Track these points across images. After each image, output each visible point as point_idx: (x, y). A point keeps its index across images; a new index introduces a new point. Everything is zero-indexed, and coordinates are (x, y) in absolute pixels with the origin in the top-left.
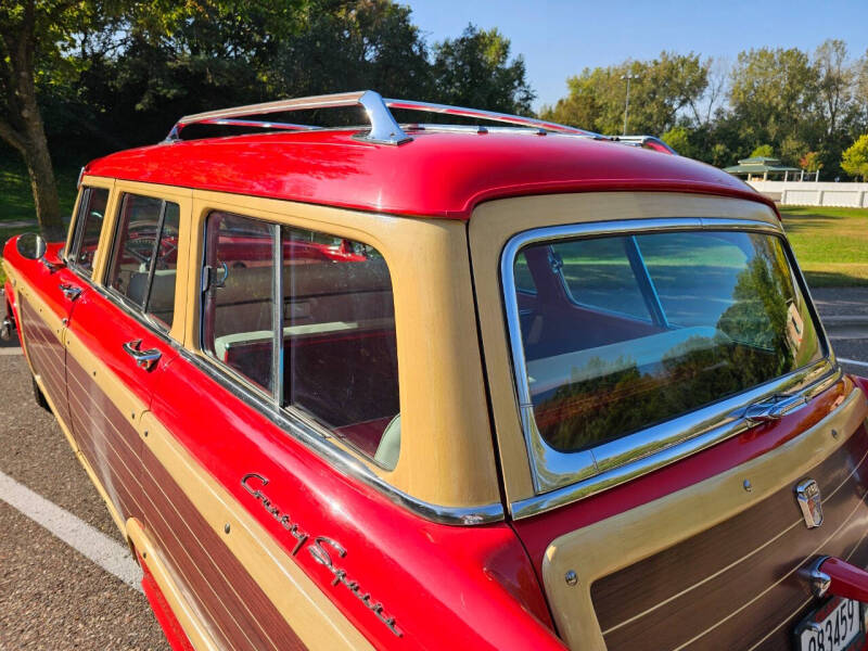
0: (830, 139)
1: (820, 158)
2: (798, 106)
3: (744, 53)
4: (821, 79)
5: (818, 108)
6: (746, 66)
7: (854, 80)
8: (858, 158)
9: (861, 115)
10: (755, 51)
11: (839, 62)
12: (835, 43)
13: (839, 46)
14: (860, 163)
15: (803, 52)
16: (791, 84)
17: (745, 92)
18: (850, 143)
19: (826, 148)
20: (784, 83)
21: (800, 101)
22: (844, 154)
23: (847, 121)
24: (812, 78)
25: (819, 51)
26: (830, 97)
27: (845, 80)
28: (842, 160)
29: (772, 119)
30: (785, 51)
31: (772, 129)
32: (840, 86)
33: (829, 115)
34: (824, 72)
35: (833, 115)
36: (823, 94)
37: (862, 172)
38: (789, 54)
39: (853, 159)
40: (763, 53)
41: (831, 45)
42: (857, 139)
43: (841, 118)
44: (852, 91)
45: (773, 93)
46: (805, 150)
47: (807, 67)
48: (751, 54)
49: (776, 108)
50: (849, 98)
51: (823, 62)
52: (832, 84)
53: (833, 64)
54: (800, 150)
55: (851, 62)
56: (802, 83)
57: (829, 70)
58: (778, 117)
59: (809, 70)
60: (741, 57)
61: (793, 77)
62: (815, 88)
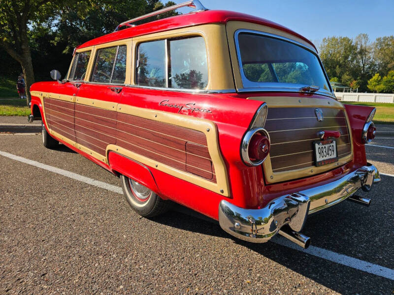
0: (363, 76)
1: (358, 83)
2: (349, 61)
3: (325, 38)
4: (358, 50)
5: (357, 62)
6: (326, 44)
7: (373, 50)
8: (375, 83)
9: (375, 65)
10: (330, 38)
11: (365, 43)
12: (364, 35)
13: (365, 36)
14: (375, 86)
15: (350, 38)
16: (345, 52)
17: (326, 55)
18: (371, 77)
19: (361, 79)
20: (342, 52)
21: (349, 59)
22: (368, 81)
23: (370, 68)
24: (354, 49)
25: (357, 38)
26: (362, 58)
27: (368, 51)
28: (368, 84)
29: (338, 66)
30: (342, 38)
31: (338, 70)
32: (366, 53)
33: (362, 65)
34: (359, 47)
35: (364, 65)
36: (359, 56)
37: (376, 89)
38: (344, 39)
39: (372, 84)
40: (334, 39)
41: (362, 36)
42: (374, 75)
43: (367, 67)
44: (371, 55)
45: (338, 55)
46: (352, 80)
47: (352, 45)
48: (328, 39)
49: (339, 62)
50: (370, 58)
51: (359, 43)
52: (363, 52)
53: (363, 44)
54: (350, 80)
55: (371, 42)
56: (350, 51)
57: (361, 46)
58: (340, 66)
59: (353, 46)
60: (324, 40)
61: (346, 49)
62: (356, 54)
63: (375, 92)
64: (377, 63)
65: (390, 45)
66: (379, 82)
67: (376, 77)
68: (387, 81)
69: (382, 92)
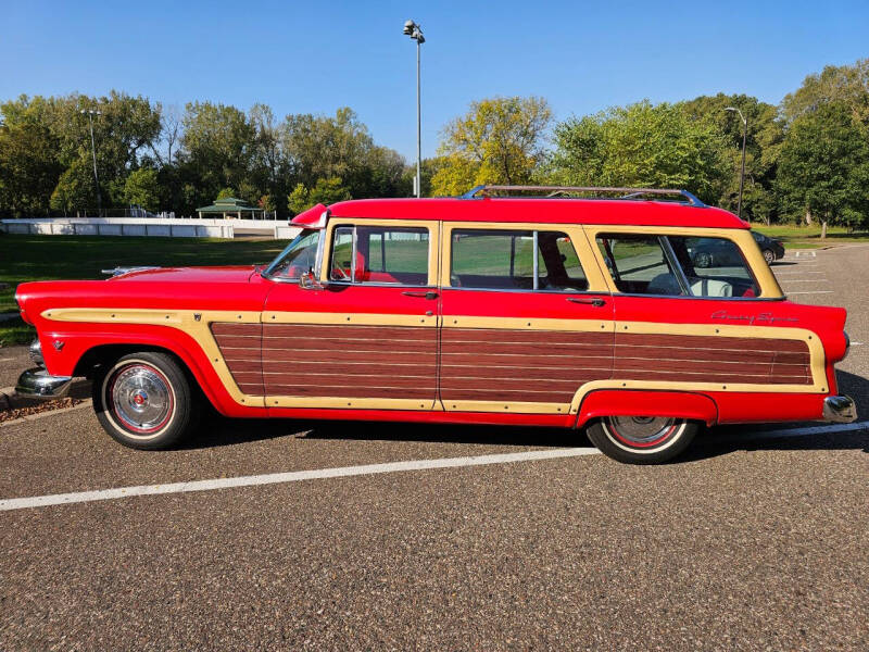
0: (274, 186)
1: (271, 201)
3: (191, 104)
4: (258, 135)
6: (195, 116)
7: (281, 138)
8: (299, 201)
10: (200, 104)
11: (269, 122)
12: (263, 107)
13: (266, 109)
15: (240, 110)
16: (235, 136)
17: (199, 139)
18: (290, 189)
19: (273, 192)
20: (230, 137)
22: (288, 197)
23: (283, 171)
24: (251, 133)
25: (252, 111)
26: (268, 151)
27: (276, 138)
28: (289, 203)
29: (225, 165)
30: (225, 107)
31: (227, 173)
32: (273, 142)
33: (269, 165)
34: (259, 129)
35: (272, 165)
36: (261, 147)
38: (230, 110)
39: (296, 202)
40: (208, 107)
41: (260, 108)
42: (296, 186)
43: (278, 168)
44: (280, 147)
46: (258, 193)
47: (246, 123)
48: (198, 106)
49: (226, 156)
51: (257, 121)
52: (266, 139)
53: (265, 124)
54: (254, 193)
55: (277, 123)
56: (244, 136)
57: (263, 127)
58: (230, 164)
59: (248, 127)
60: (188, 108)
61: (235, 131)
62: (254, 142)
64: (292, 163)
65: (308, 131)
66: (305, 198)
67: (299, 189)
68: (316, 198)
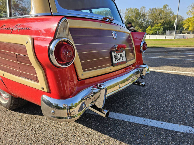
0: (144, 27)
1: (142, 30)
2: (138, 20)
3: (127, 9)
4: (142, 15)
5: (141, 20)
6: (127, 11)
7: (148, 15)
9: (149, 22)
10: (129, 8)
11: (144, 11)
12: (143, 7)
13: (144, 8)
14: (149, 31)
15: (138, 9)
16: (136, 15)
17: (128, 17)
18: (147, 27)
19: (143, 28)
20: (135, 15)
21: (138, 19)
22: (146, 29)
23: (147, 23)
24: (140, 14)
25: (141, 9)
26: (143, 18)
28: (146, 31)
29: (133, 22)
30: (134, 8)
31: (133, 24)
32: (145, 16)
33: (143, 22)
34: (142, 13)
35: (144, 22)
36: (142, 18)
37: (150, 33)
39: (148, 31)
40: (131, 9)
41: (143, 8)
42: (149, 26)
43: (145, 22)
44: (147, 17)
45: (133, 17)
46: (140, 29)
47: (139, 12)
49: (134, 20)
50: (147, 18)
51: (142, 11)
52: (143, 16)
54: (138, 29)
55: (147, 11)
56: (138, 15)
60: (126, 10)
61: (136, 14)
62: (140, 16)
63: (149, 34)
65: (155, 12)
66: (151, 29)
67: (149, 27)
68: (154, 29)
69: (152, 34)
